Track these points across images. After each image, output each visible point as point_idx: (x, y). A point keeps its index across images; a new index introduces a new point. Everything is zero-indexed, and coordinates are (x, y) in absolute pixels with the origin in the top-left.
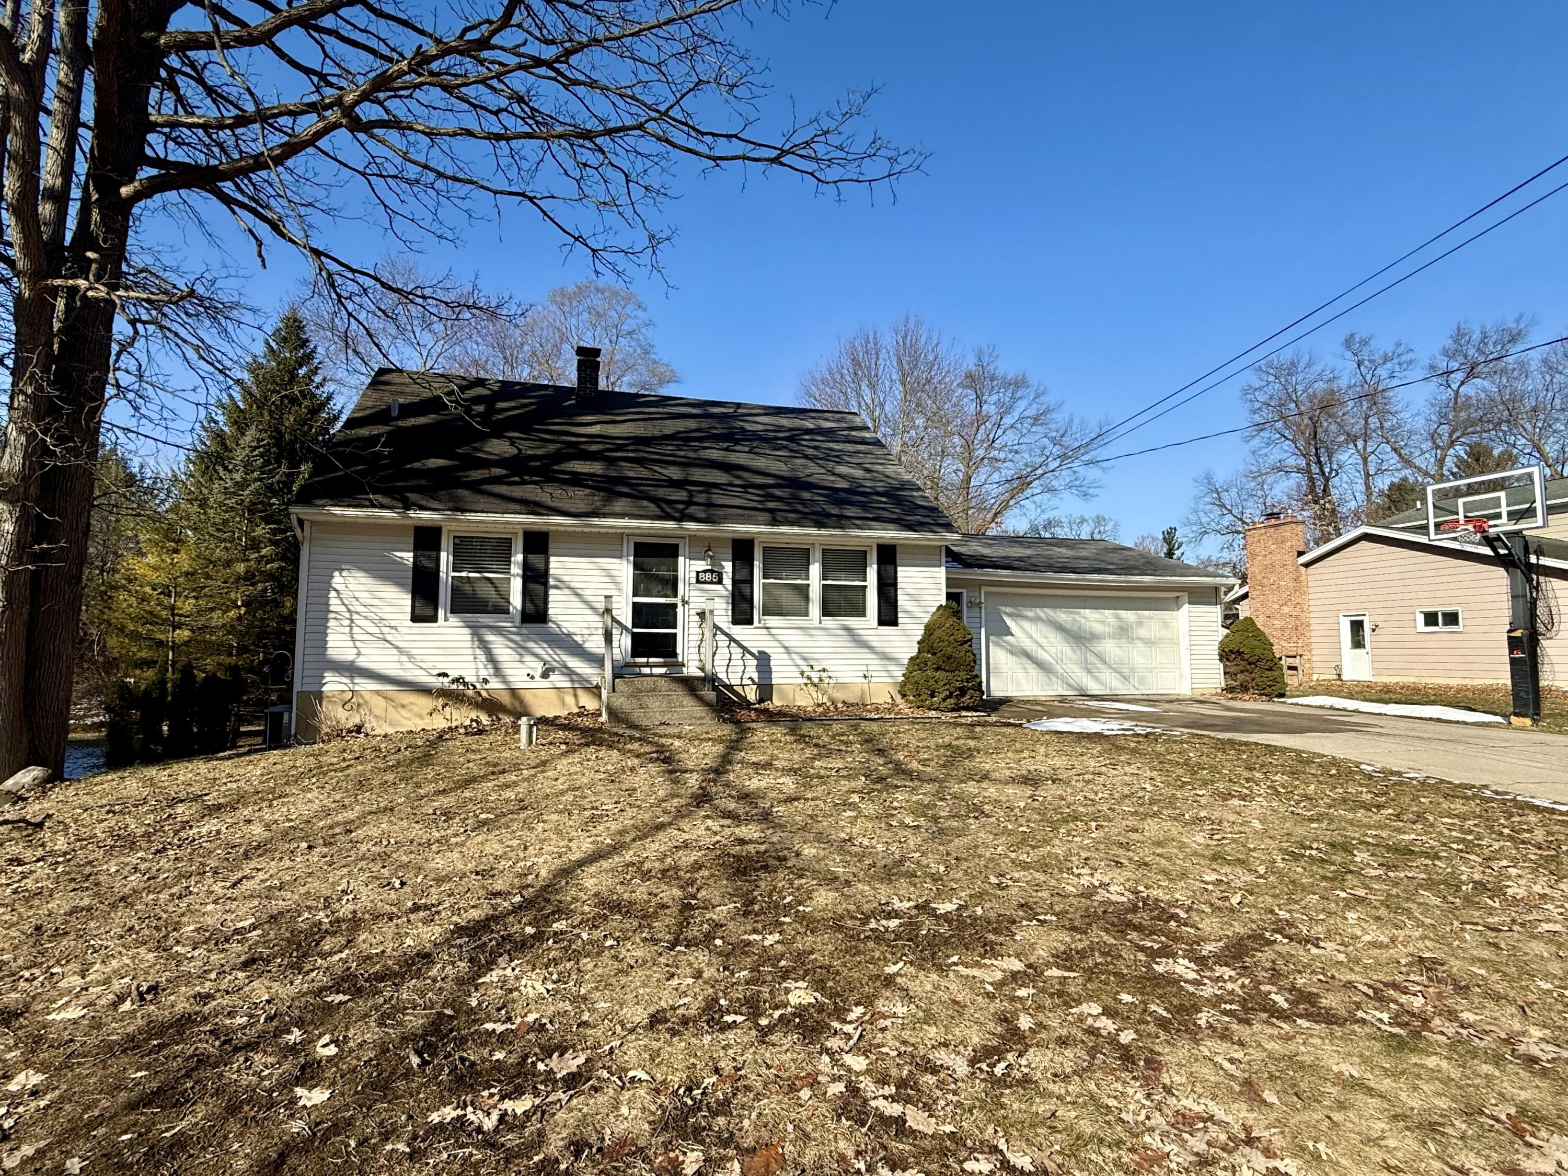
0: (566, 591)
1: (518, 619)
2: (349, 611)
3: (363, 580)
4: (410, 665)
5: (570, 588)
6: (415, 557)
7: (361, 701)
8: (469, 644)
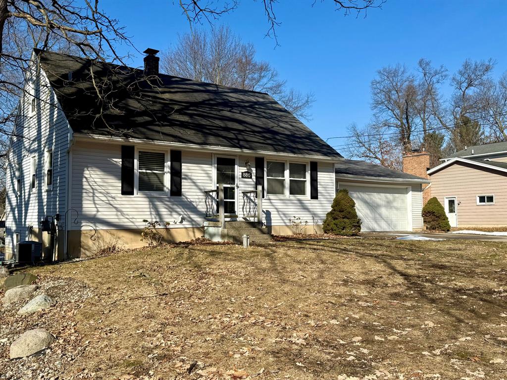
0: (189, 181)
1: (169, 194)
2: (93, 189)
3: (99, 173)
4: (121, 217)
5: (191, 179)
6: (122, 161)
7: (99, 235)
8: (148, 206)
